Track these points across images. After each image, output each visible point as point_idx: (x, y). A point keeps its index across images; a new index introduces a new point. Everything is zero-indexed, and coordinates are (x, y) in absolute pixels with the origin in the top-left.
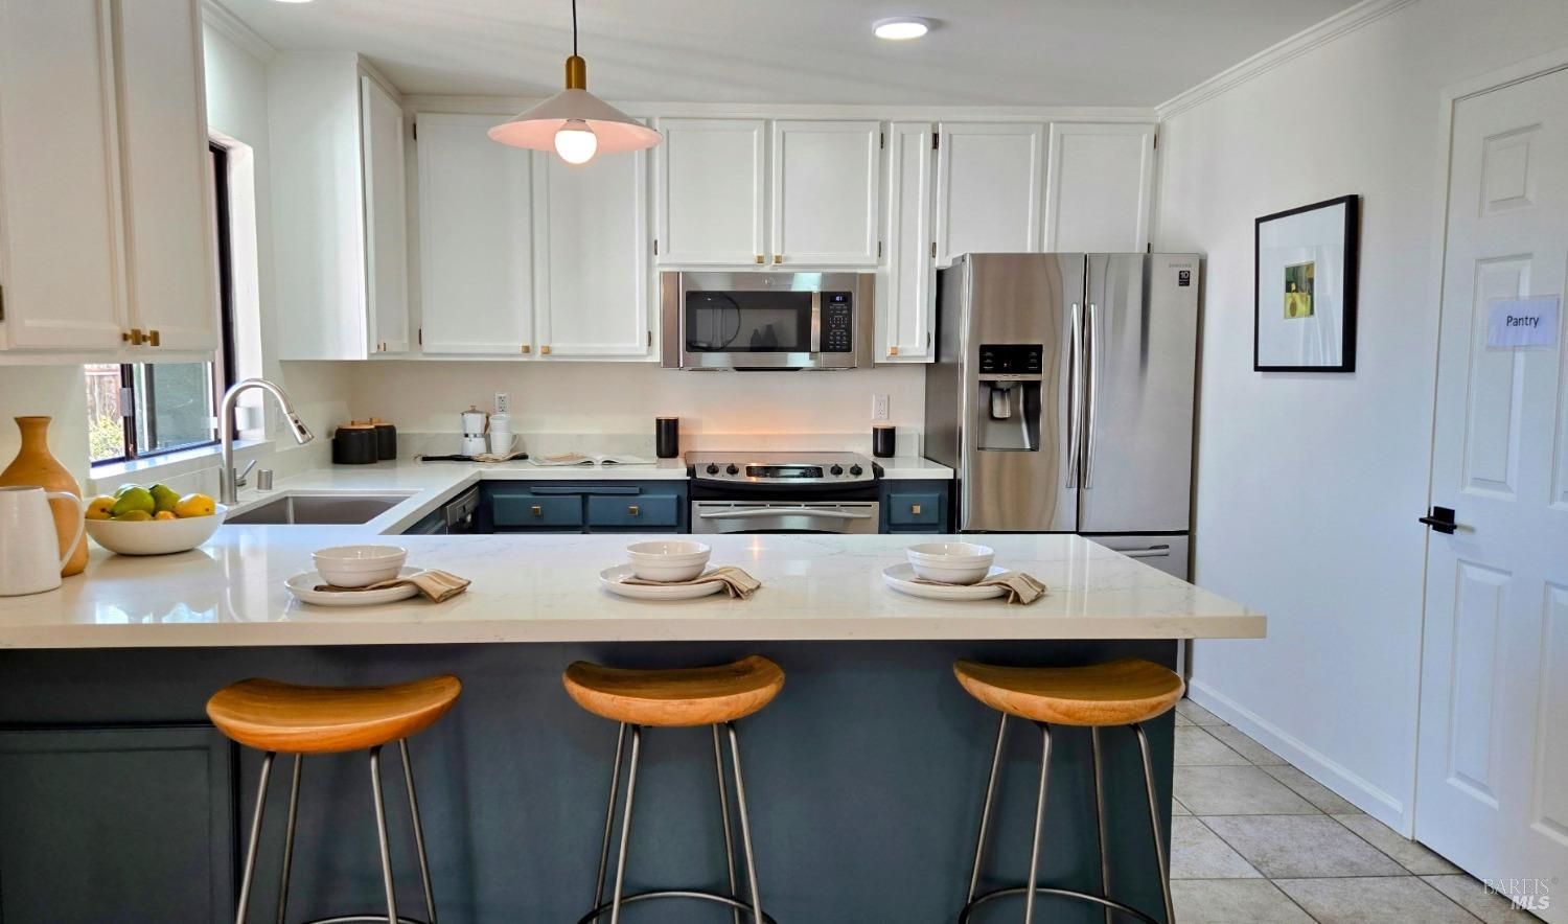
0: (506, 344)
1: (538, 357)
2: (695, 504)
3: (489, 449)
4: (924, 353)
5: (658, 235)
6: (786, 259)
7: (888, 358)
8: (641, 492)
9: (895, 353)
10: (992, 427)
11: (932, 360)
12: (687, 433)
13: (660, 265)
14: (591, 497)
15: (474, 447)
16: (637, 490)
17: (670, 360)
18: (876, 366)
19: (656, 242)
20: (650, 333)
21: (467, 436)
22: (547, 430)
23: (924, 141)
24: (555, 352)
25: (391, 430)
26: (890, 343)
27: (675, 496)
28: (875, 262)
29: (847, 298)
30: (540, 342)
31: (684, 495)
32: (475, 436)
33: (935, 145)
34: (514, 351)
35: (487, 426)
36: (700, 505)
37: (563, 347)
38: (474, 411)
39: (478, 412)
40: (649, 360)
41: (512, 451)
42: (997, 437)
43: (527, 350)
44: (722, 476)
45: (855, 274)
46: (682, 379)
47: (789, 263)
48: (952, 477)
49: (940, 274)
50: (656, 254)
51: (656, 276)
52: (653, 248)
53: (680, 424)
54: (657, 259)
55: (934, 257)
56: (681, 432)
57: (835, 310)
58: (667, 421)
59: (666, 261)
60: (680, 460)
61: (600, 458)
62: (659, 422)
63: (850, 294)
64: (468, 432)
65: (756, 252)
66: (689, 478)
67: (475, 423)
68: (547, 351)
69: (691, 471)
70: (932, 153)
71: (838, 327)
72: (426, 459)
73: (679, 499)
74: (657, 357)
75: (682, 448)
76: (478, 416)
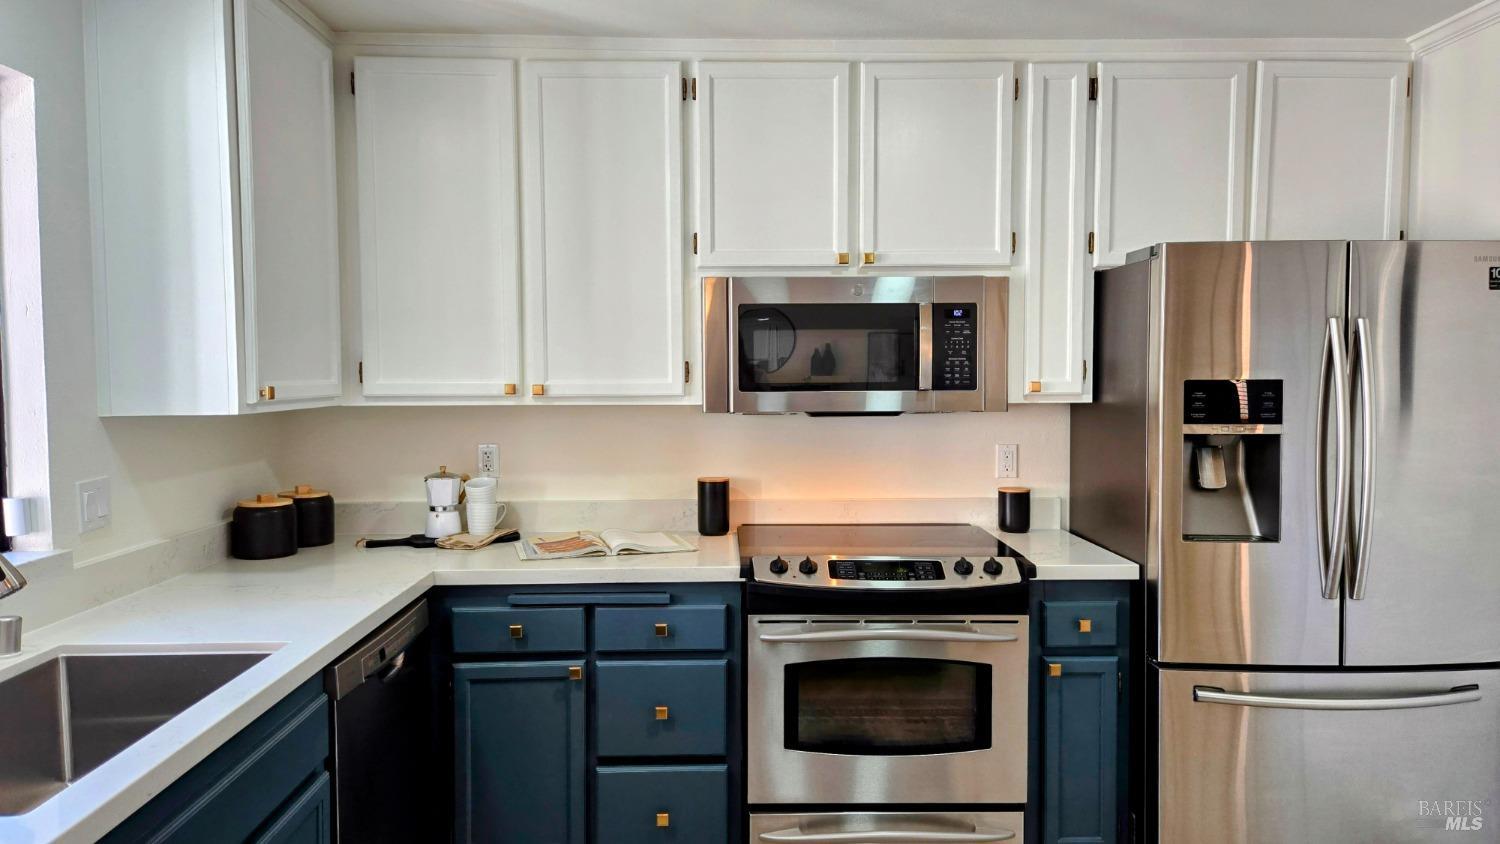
0: (484, 384)
1: (529, 400)
2: (754, 620)
3: (465, 528)
4: (1078, 389)
5: (698, 226)
6: (880, 257)
7: (1025, 397)
8: (673, 600)
9: (1037, 389)
10: (1197, 500)
11: (1088, 399)
12: (740, 498)
13: (701, 268)
14: (598, 609)
15: (443, 525)
16: (665, 598)
17: (717, 403)
18: (1008, 407)
19: (696, 235)
20: (687, 363)
21: (433, 509)
22: (550, 497)
23: (1077, 87)
24: (553, 392)
25: (326, 504)
26: (1032, 375)
27: (723, 607)
28: (1007, 261)
29: (970, 311)
30: (532, 380)
31: (737, 604)
32: (445, 509)
33: (1093, 96)
34: (495, 392)
35: (462, 497)
36: (760, 622)
37: (567, 385)
38: (443, 475)
39: (451, 476)
40: (686, 402)
41: (497, 528)
42: (1205, 517)
43: (513, 390)
44: (793, 578)
45: (982, 277)
46: (733, 424)
47: (882, 264)
48: (1137, 577)
49: (1100, 277)
50: (696, 253)
51: (696, 283)
52: (691, 244)
53: (731, 486)
54: (697, 260)
55: (1091, 252)
56: (732, 497)
57: (952, 328)
58: (714, 485)
59: (710, 262)
60: (730, 541)
61: (616, 542)
62: (702, 485)
63: (974, 306)
64: (433, 504)
65: (837, 247)
66: (744, 580)
67: (444, 492)
68: (542, 392)
69: (747, 570)
70: (1089, 105)
71: (957, 353)
72: (371, 544)
73: (729, 610)
74: (698, 397)
75: (735, 520)
76: (449, 482)
